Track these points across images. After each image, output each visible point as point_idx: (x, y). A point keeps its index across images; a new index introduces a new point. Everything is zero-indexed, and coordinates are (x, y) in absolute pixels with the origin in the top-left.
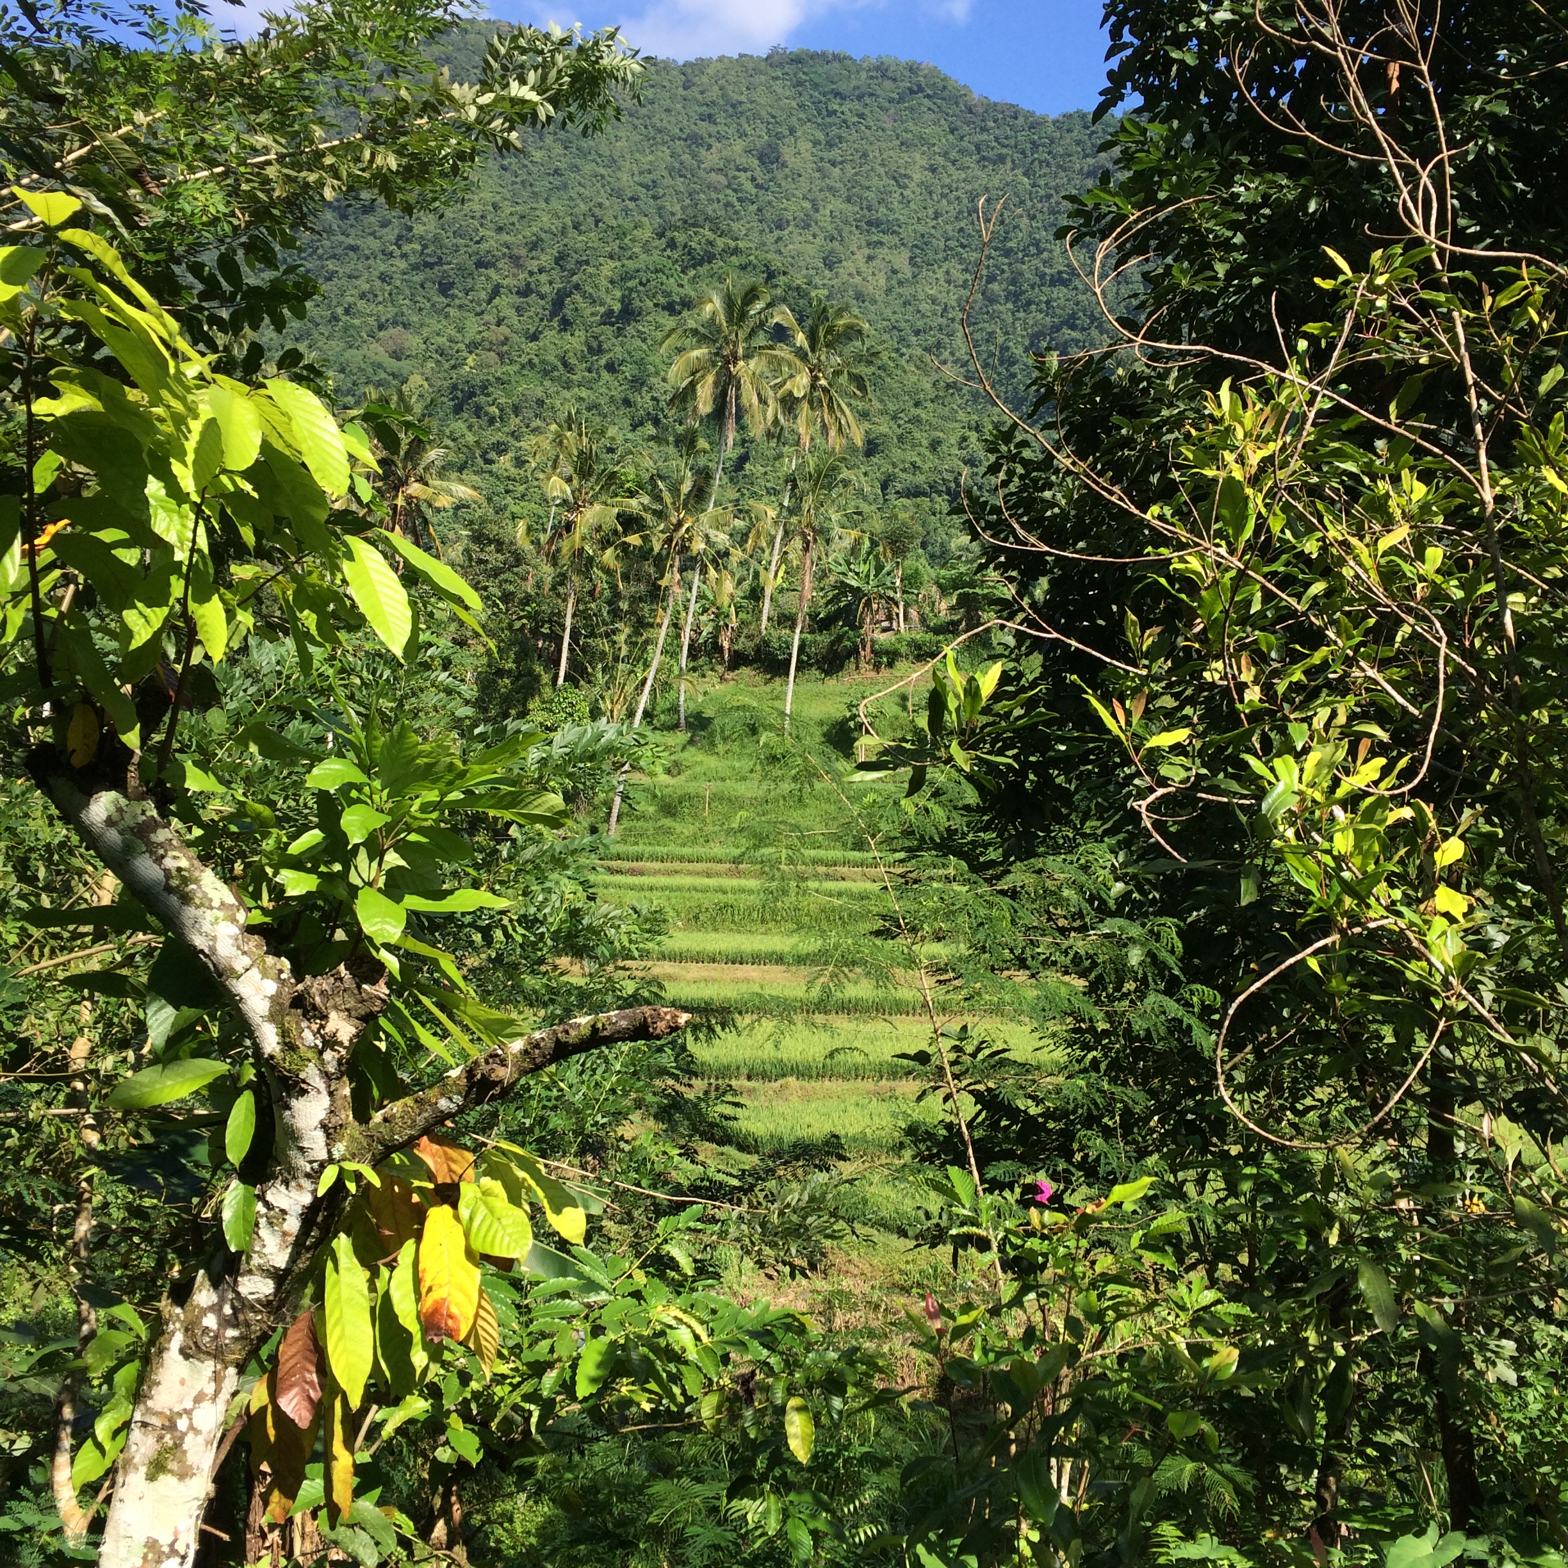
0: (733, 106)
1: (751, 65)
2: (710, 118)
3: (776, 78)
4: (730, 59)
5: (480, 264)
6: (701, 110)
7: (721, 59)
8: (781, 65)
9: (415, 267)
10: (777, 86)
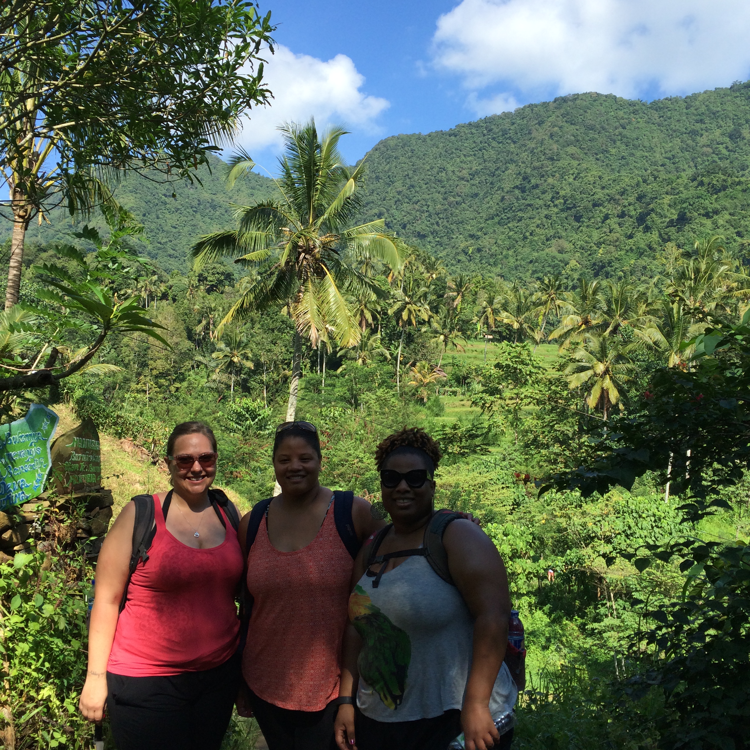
0: (714, 114)
1: (722, 92)
2: (702, 121)
3: (737, 97)
4: (711, 92)
5: (595, 205)
6: (695, 118)
7: (705, 92)
8: (739, 90)
9: (562, 210)
10: (738, 101)
